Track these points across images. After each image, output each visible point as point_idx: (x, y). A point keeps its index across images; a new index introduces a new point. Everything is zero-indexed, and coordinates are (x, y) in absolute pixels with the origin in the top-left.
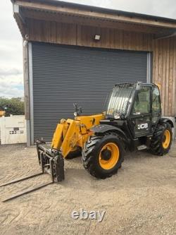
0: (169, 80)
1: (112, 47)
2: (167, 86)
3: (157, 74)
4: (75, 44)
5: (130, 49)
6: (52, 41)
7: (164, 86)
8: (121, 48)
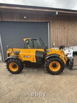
0: (57, 33)
1: (32, 21)
2: (56, 36)
3: (52, 31)
4: (16, 21)
5: (40, 21)
6: (6, 20)
7: (55, 36)
8: (36, 21)
